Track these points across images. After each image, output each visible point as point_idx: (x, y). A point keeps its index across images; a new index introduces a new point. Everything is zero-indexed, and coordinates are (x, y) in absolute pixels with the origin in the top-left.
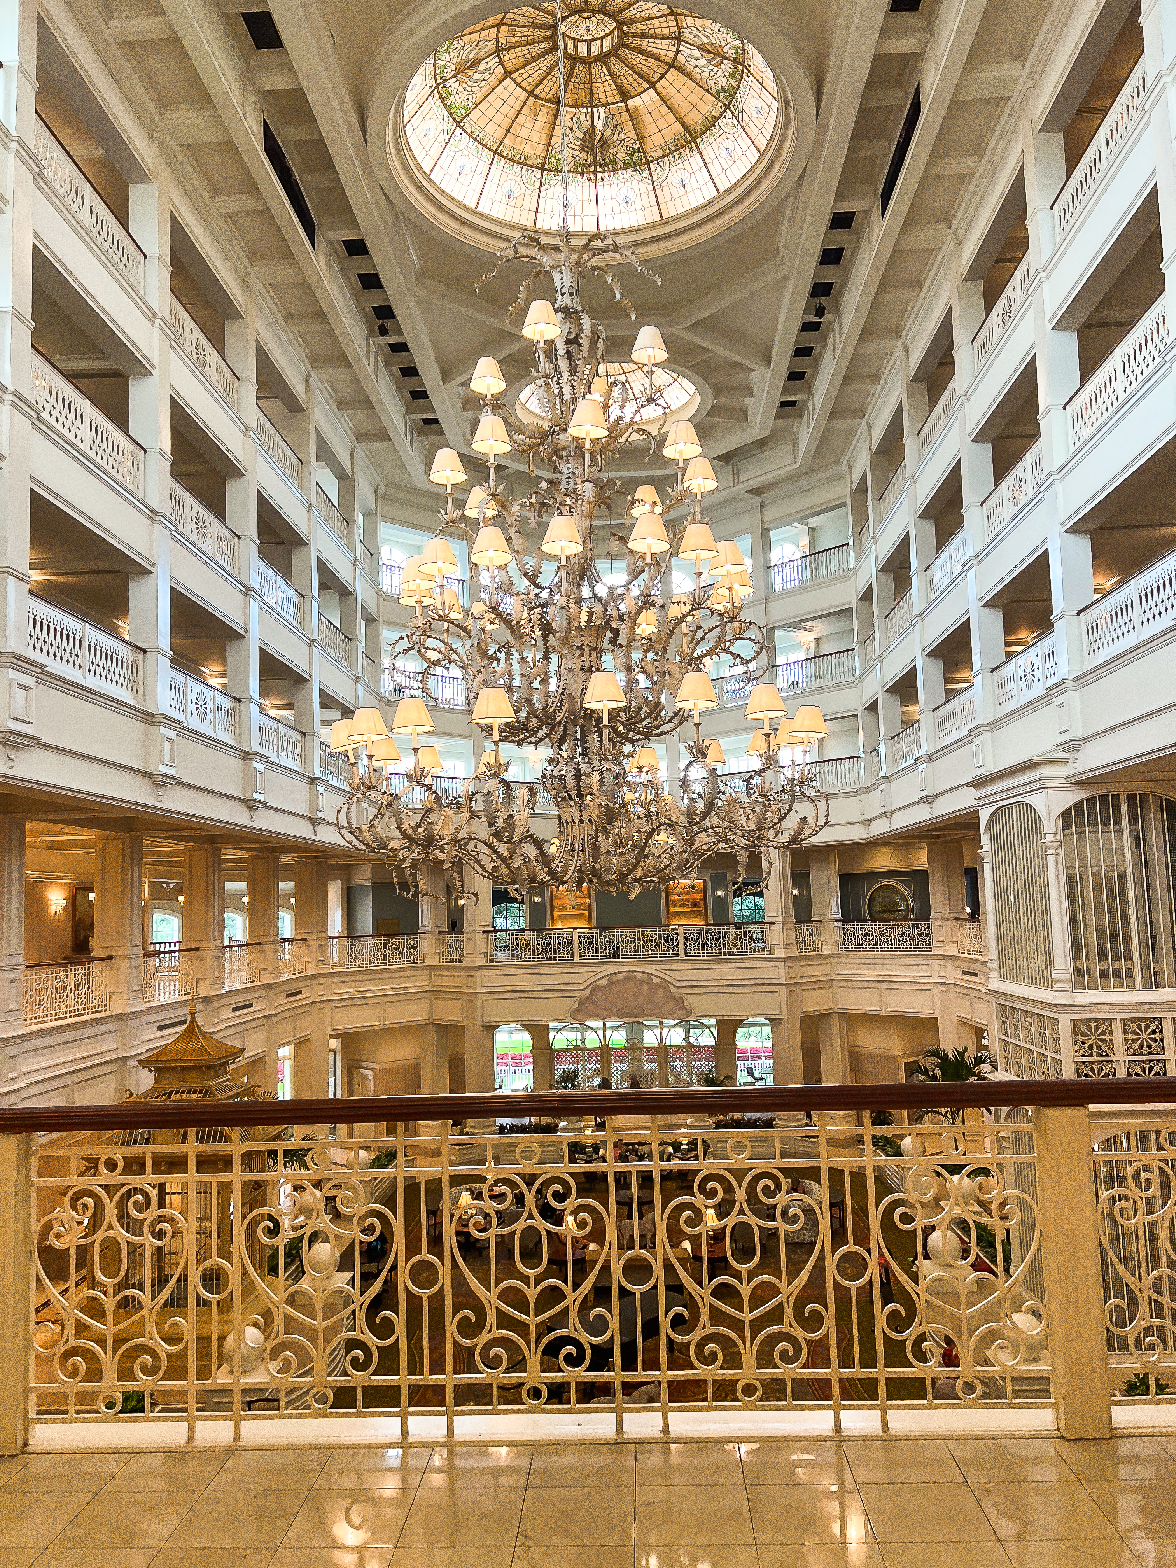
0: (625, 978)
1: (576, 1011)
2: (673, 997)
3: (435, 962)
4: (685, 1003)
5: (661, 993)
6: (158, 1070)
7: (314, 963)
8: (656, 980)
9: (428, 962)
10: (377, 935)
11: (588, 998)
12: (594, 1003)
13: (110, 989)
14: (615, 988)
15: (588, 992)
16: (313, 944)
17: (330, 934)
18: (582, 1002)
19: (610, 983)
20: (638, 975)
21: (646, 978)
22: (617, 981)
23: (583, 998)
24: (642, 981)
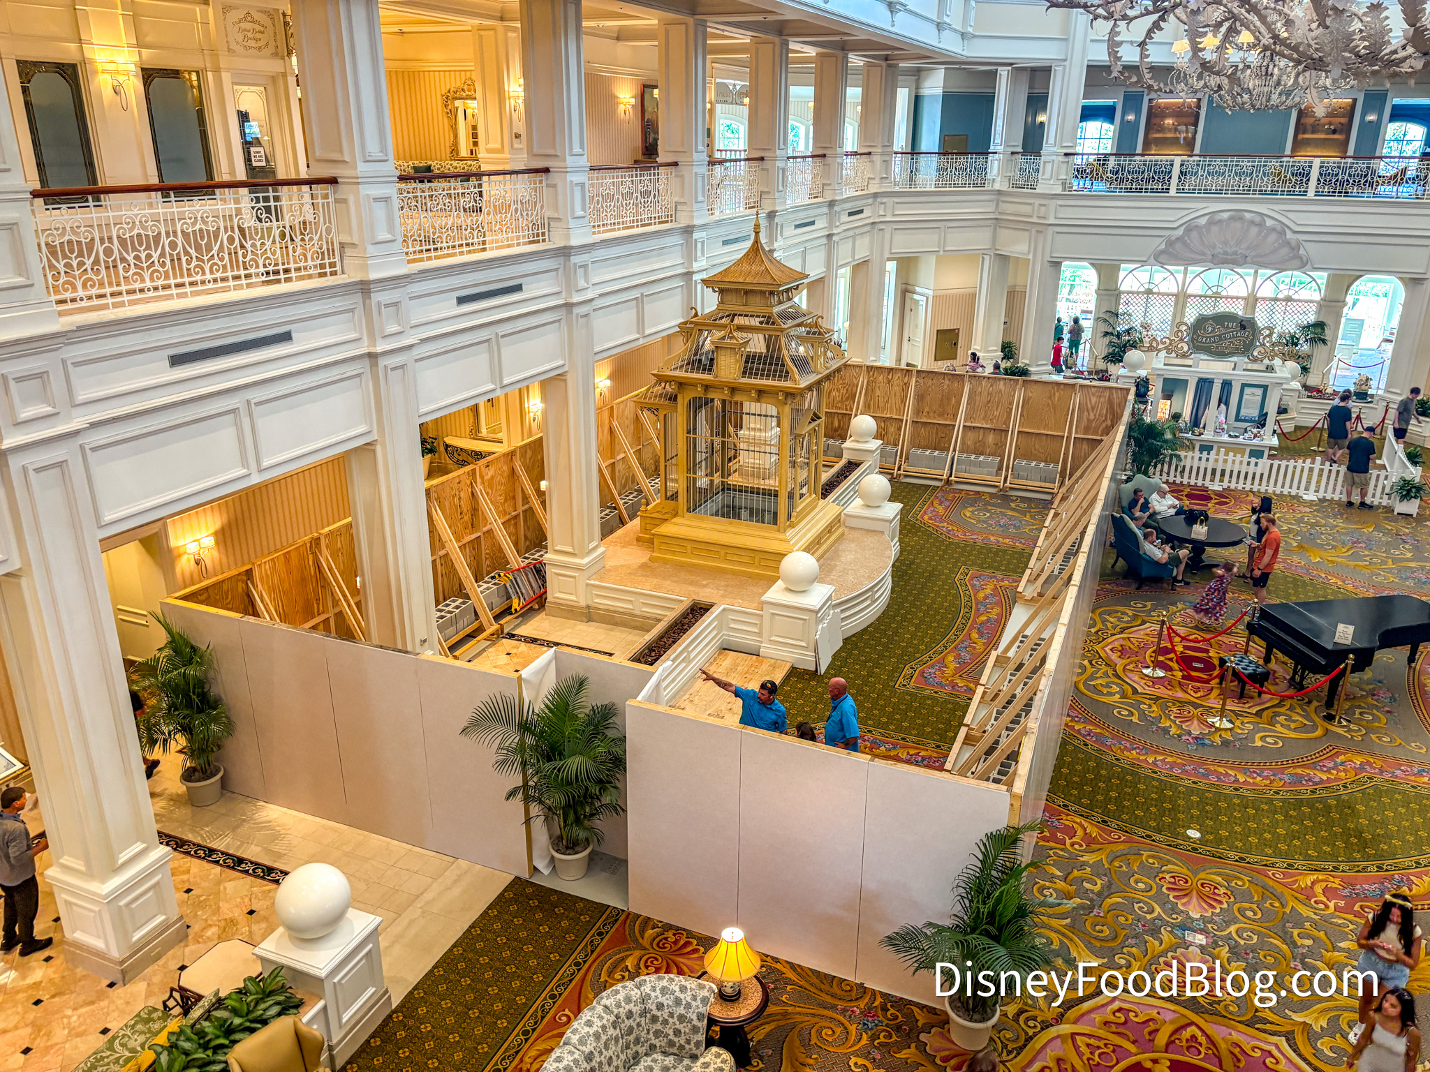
0: (1231, 218)
1: (1162, 252)
2: (1287, 243)
3: (1005, 188)
4: (1302, 252)
5: (1273, 236)
6: (722, 291)
7: (877, 180)
8: (1269, 223)
9: (997, 186)
10: (943, 153)
11: (1178, 239)
12: (1185, 243)
13: (676, 199)
14: (1215, 229)
15: (1180, 232)
16: (877, 159)
17: (895, 149)
18: (1170, 243)
19: (1211, 223)
20: (1248, 216)
21: (1257, 219)
22: (1220, 221)
23: (1173, 238)
24: (1252, 222)
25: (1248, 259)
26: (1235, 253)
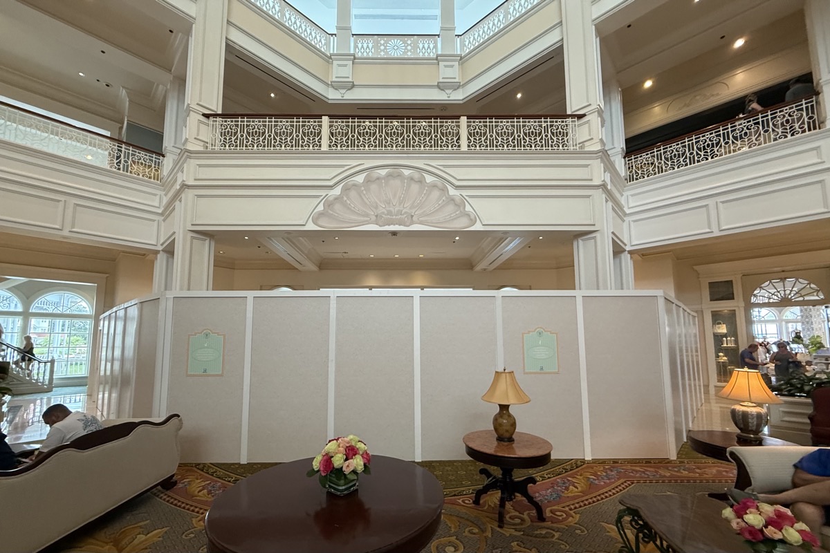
0: (389, 175)
1: (321, 214)
2: (452, 200)
4: (468, 208)
5: (435, 193)
8: (429, 179)
11: (336, 199)
12: (345, 206)
14: (374, 187)
15: (337, 191)
18: (329, 205)
19: (368, 181)
20: (406, 172)
21: (416, 175)
22: (378, 179)
23: (331, 199)
24: (412, 179)
25: (415, 219)
26: (400, 212)
